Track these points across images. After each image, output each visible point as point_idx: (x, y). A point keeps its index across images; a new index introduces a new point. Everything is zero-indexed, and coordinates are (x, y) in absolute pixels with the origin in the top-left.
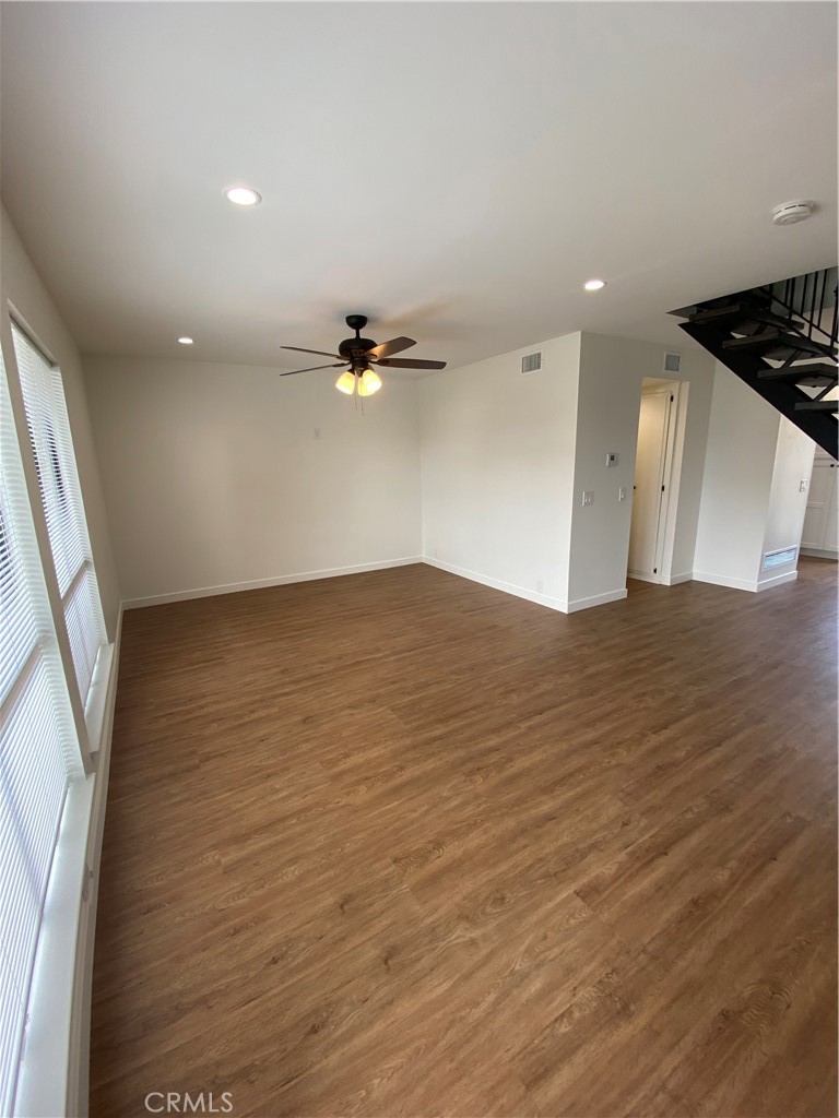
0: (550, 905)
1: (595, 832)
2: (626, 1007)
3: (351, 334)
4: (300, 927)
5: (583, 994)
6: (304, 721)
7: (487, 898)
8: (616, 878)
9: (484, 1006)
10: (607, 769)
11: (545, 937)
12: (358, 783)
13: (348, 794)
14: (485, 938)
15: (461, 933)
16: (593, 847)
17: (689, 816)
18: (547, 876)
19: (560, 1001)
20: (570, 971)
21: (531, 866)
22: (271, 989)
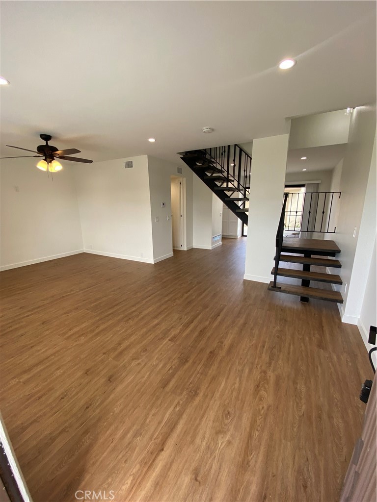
0: (161, 346)
1: (172, 324)
2: (186, 360)
3: (44, 143)
4: (69, 385)
5: (174, 362)
6: (43, 323)
7: (141, 351)
8: (179, 333)
9: (146, 377)
10: (173, 307)
11: (161, 354)
12: (80, 336)
13: (76, 341)
14: (142, 361)
15: (134, 363)
16: (171, 328)
17: (198, 312)
18: (159, 339)
19: (168, 367)
20: (170, 359)
21: (153, 339)
22: (64, 406)
